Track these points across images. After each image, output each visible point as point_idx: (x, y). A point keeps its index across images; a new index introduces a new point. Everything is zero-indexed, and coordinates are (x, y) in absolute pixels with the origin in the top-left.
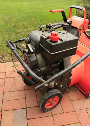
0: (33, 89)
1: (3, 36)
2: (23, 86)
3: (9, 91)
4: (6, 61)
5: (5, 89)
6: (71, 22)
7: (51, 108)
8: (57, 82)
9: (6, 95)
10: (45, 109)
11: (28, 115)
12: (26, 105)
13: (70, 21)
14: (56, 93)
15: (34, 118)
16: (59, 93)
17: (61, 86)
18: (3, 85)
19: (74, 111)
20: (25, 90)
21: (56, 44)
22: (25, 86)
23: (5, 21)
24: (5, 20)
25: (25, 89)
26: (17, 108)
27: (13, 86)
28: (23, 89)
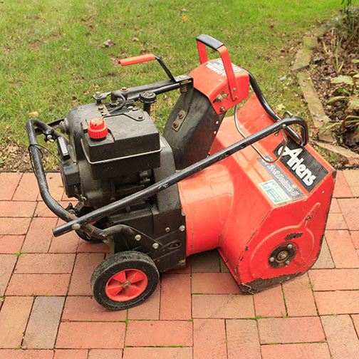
0: (98, 253)
1: (60, 82)
2: (76, 244)
3: (34, 252)
4: (47, 167)
5: (24, 245)
6: (192, 79)
7: (125, 302)
8: (139, 234)
9: (25, 260)
10: (108, 301)
11: (66, 311)
12: (69, 288)
13: (189, 78)
14: (132, 260)
15: (78, 320)
16: (141, 260)
17: (156, 245)
18: (24, 235)
19: (190, 320)
20: (76, 253)
21: (97, 145)
22: (81, 243)
23: (83, 20)
24: (84, 17)
25: (78, 251)
26: (44, 294)
27: (48, 241)
28: (73, 249)
